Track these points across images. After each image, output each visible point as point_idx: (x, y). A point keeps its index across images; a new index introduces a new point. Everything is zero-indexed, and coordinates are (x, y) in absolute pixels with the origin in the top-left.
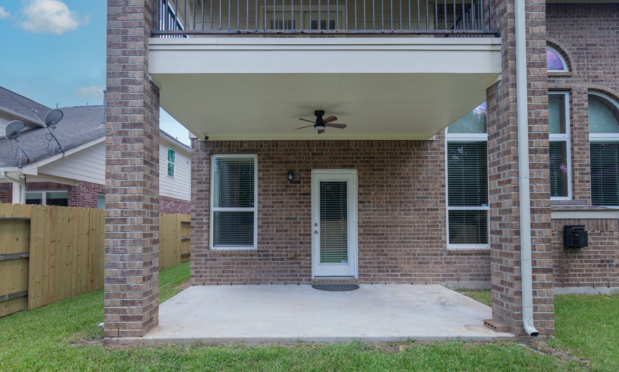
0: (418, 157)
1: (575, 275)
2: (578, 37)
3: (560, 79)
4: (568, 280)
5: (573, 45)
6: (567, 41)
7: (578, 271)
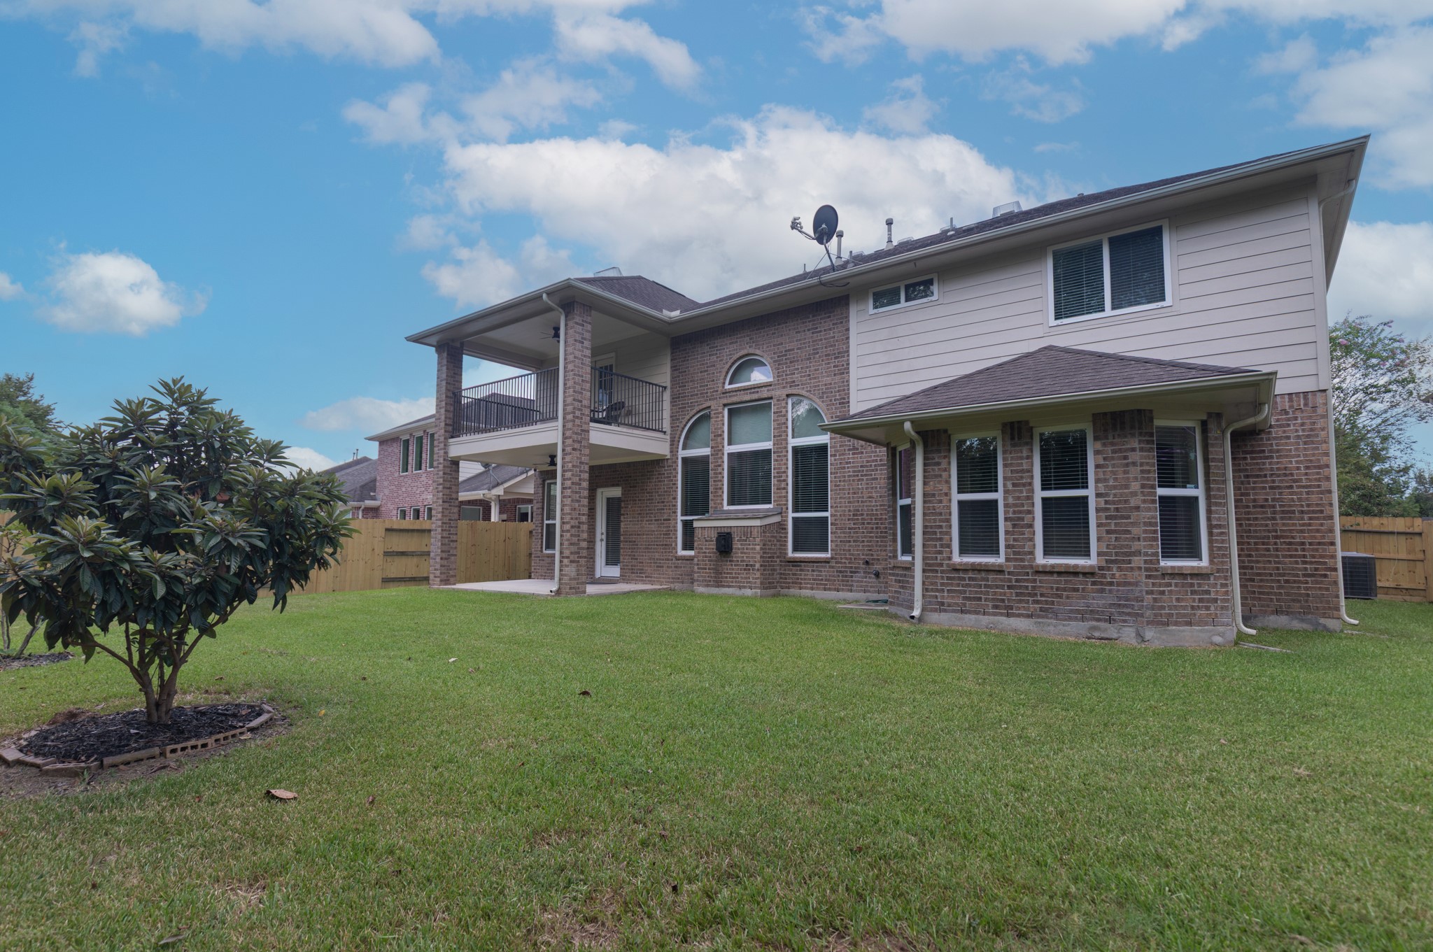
0: (659, 474)
1: (726, 577)
2: (779, 345)
3: (764, 389)
4: (721, 582)
5: (774, 354)
6: (770, 350)
7: (728, 573)
